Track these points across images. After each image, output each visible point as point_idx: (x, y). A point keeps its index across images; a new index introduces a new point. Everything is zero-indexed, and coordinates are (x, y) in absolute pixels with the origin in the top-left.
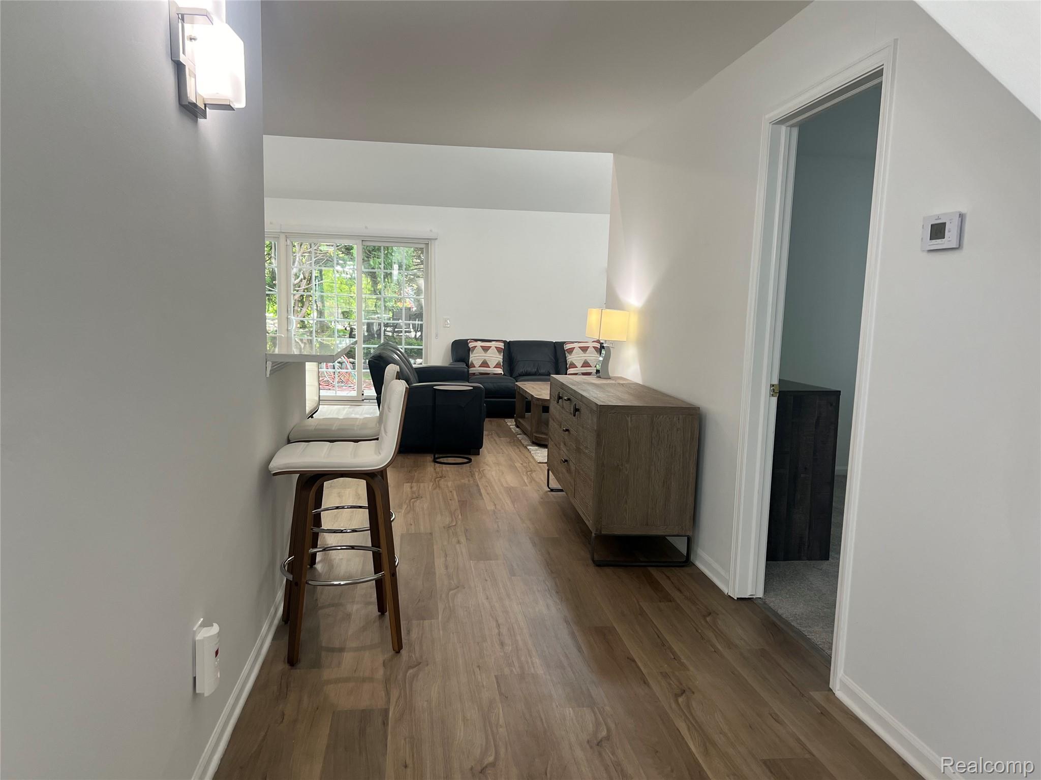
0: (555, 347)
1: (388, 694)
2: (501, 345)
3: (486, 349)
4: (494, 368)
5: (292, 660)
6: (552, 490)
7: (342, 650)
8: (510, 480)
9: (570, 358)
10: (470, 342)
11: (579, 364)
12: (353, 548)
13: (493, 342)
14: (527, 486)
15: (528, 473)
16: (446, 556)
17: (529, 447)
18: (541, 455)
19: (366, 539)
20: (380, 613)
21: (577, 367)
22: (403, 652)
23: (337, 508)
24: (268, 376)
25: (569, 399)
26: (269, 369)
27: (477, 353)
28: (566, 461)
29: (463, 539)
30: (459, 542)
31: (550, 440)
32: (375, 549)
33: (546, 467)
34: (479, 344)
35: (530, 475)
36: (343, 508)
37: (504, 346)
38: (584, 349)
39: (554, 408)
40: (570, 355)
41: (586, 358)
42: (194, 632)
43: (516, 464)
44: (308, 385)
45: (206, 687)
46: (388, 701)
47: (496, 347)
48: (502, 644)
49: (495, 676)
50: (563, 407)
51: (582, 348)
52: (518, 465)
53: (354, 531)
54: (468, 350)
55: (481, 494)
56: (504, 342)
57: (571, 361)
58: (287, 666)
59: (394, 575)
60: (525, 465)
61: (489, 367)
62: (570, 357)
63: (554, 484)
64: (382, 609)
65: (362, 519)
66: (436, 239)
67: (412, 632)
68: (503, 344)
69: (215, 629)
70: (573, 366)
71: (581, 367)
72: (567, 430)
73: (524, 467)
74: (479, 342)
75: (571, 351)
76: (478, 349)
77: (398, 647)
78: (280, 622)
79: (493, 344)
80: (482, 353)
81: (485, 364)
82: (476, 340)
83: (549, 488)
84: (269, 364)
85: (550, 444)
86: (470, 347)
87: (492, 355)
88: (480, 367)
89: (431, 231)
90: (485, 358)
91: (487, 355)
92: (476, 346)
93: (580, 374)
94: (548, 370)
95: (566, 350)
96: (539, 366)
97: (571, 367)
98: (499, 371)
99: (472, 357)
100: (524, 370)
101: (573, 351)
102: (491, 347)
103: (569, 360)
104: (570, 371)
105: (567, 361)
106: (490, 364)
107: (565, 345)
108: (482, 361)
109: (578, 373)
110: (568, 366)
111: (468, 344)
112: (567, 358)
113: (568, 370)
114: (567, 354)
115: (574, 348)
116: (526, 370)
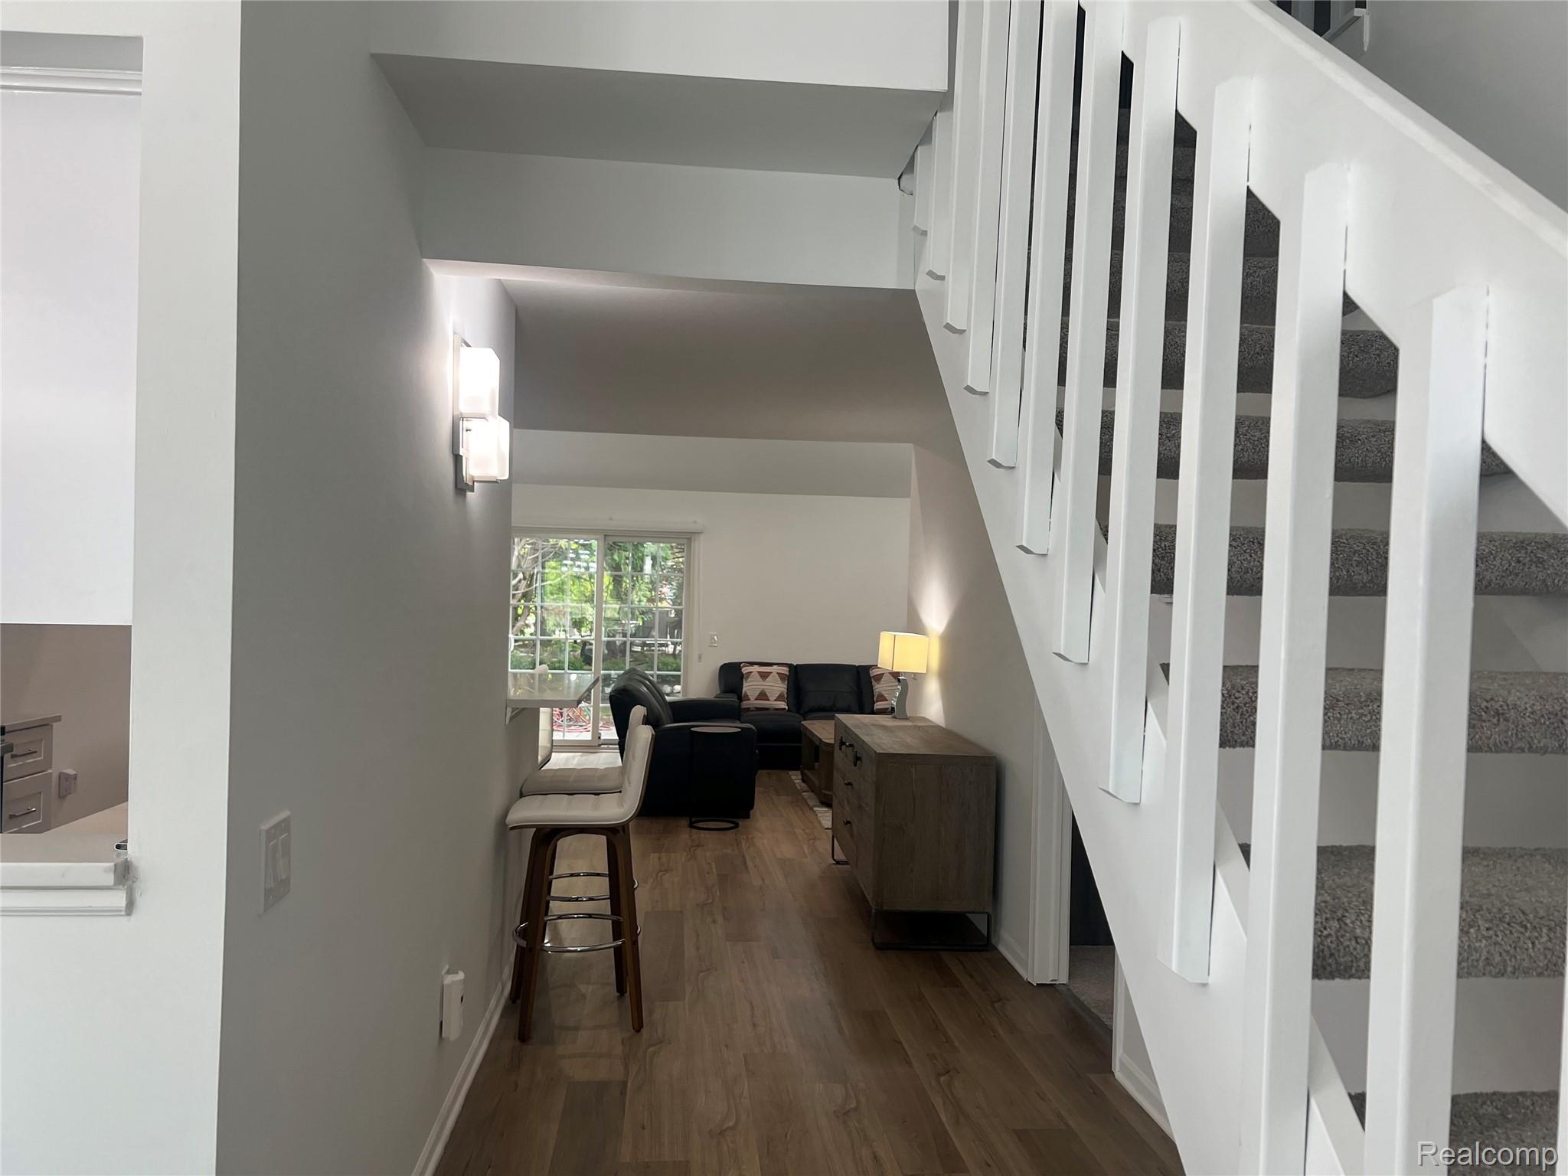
0: (858, 673)
1: (626, 1067)
2: (785, 670)
3: (764, 676)
4: (775, 700)
5: (524, 1036)
6: (838, 863)
7: (576, 1028)
8: (787, 850)
9: (879, 688)
10: (744, 666)
12: (590, 916)
13: (775, 667)
14: (806, 857)
15: (811, 842)
16: (698, 935)
17: (815, 809)
18: (825, 817)
19: (605, 907)
20: (618, 994)
21: (887, 700)
22: (644, 1031)
23: (572, 875)
24: (507, 722)
25: (851, 745)
26: (509, 715)
27: (752, 681)
28: (848, 822)
29: (720, 920)
30: (714, 922)
31: (834, 797)
32: (615, 918)
33: (830, 832)
34: (756, 668)
35: (813, 843)
36: (578, 875)
37: (790, 671)
39: (838, 755)
40: (878, 684)
42: (443, 977)
43: (796, 830)
44: (542, 730)
45: (452, 1031)
46: (627, 1074)
47: (778, 673)
48: (754, 1025)
49: (744, 1054)
50: (846, 756)
51: (894, 674)
52: (799, 831)
53: (591, 899)
54: (741, 677)
55: (746, 868)
56: (790, 666)
57: (879, 692)
58: (518, 1043)
59: (635, 943)
60: (807, 831)
61: (769, 700)
62: (878, 686)
63: (840, 855)
64: (621, 989)
65: (601, 887)
66: (703, 533)
67: (655, 1012)
68: (787, 669)
69: (461, 976)
70: (882, 698)
72: (849, 784)
73: (806, 834)
74: (756, 667)
75: (879, 678)
76: (754, 676)
77: (638, 1026)
78: (506, 1002)
79: (774, 669)
80: (760, 682)
81: (763, 696)
82: (752, 664)
83: (834, 860)
84: (509, 710)
85: (835, 803)
86: (744, 672)
87: (772, 684)
88: (756, 699)
89: (695, 522)
90: (763, 687)
91: (766, 684)
92: (751, 672)
93: (890, 709)
94: (849, 704)
95: (872, 677)
96: (835, 698)
97: (878, 700)
98: (782, 705)
99: (746, 687)
100: (816, 704)
101: (882, 678)
102: (773, 673)
103: (876, 691)
104: (878, 705)
105: (874, 692)
106: (770, 695)
107: (871, 670)
108: (760, 692)
109: (888, 708)
110: (875, 699)
111: (741, 669)
112: (874, 688)
113: (875, 704)
114: (873, 683)
115: (883, 673)
116: (818, 704)
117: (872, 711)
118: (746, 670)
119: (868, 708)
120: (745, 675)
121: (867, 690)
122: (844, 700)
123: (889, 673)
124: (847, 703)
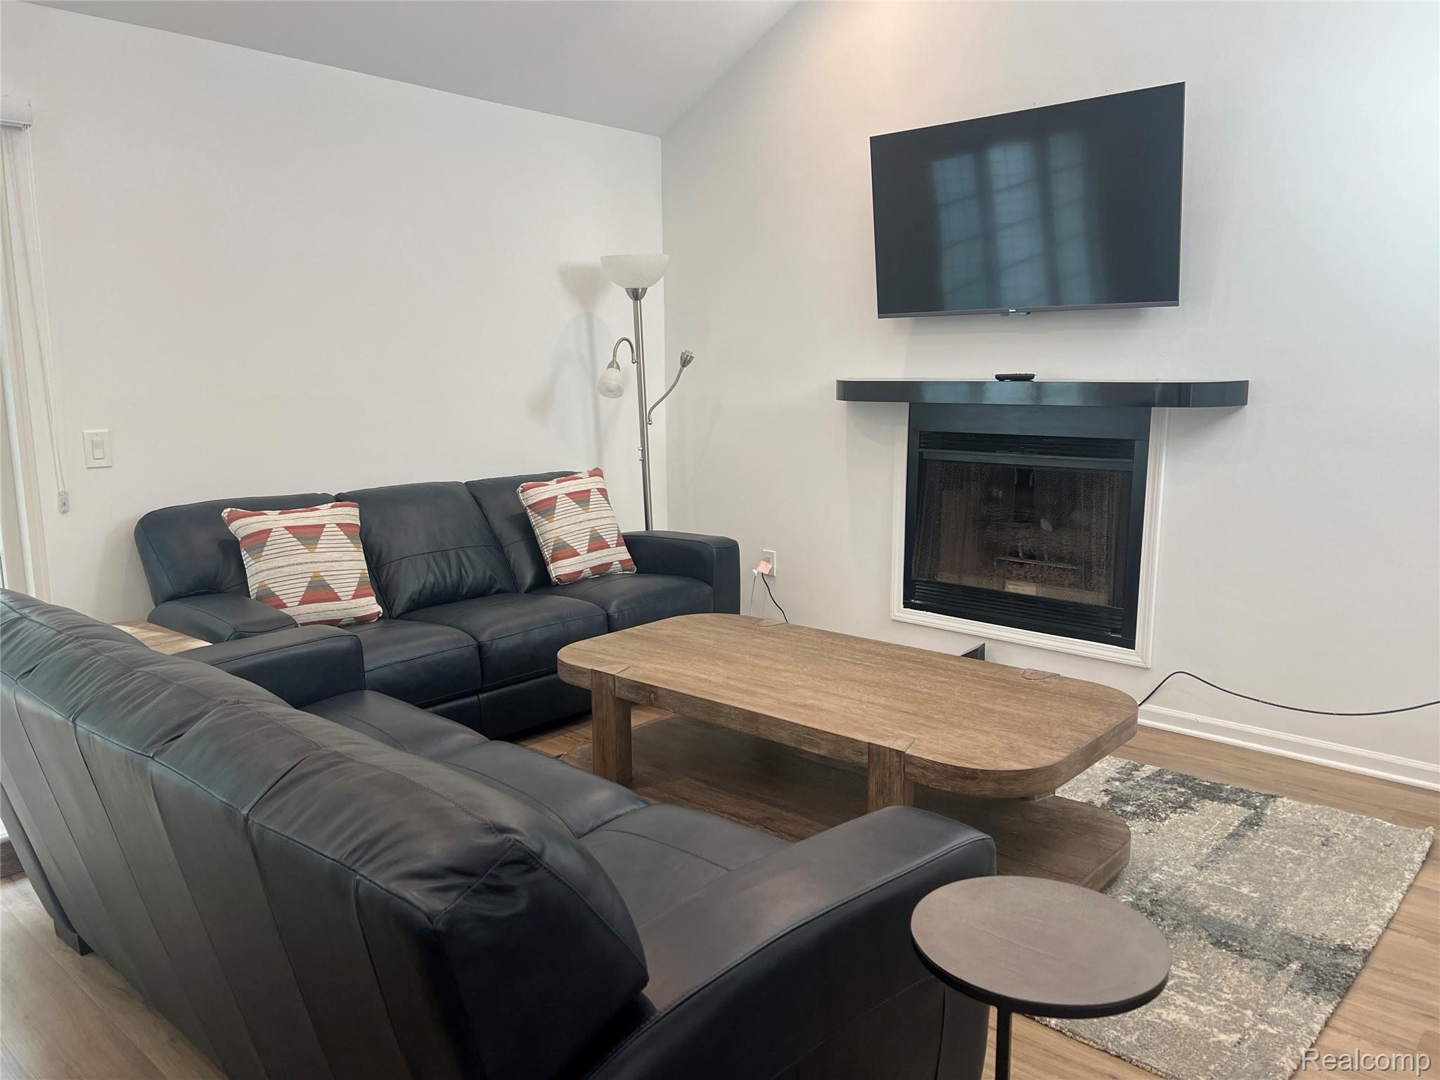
2: (351, 514)
3: (305, 535)
4: (355, 597)
9: (549, 531)
10: (233, 518)
11: (581, 545)
13: (325, 508)
21: (578, 554)
27: (280, 555)
34: (272, 520)
37: (360, 512)
38: (581, 498)
40: (545, 521)
41: (592, 524)
47: (339, 525)
51: (573, 496)
54: (231, 548)
56: (357, 498)
57: (558, 540)
61: (338, 599)
62: (549, 526)
68: (356, 511)
70: (562, 551)
71: (589, 551)
74: (272, 515)
75: (547, 507)
76: (281, 541)
79: (324, 515)
80: (302, 555)
81: (319, 591)
82: (257, 505)
86: (238, 531)
87: (336, 556)
88: (302, 603)
90: (318, 567)
91: (321, 558)
92: (270, 531)
93: (588, 573)
94: (489, 573)
95: (529, 506)
96: (460, 564)
97: (560, 556)
98: (371, 606)
99: (258, 573)
100: (424, 585)
101: (554, 508)
102: (323, 526)
103: (547, 536)
104: (559, 569)
105: (541, 540)
106: (332, 586)
107: (522, 492)
108: (309, 579)
109: (581, 571)
110: (547, 554)
111: (224, 525)
112: (537, 532)
113: (551, 567)
114: (534, 518)
115: (556, 498)
116: (428, 585)
117: (543, 582)
118: (243, 526)
119: (528, 576)
120: (242, 538)
121: (510, 535)
122: (477, 568)
123: (568, 495)
124: (485, 573)
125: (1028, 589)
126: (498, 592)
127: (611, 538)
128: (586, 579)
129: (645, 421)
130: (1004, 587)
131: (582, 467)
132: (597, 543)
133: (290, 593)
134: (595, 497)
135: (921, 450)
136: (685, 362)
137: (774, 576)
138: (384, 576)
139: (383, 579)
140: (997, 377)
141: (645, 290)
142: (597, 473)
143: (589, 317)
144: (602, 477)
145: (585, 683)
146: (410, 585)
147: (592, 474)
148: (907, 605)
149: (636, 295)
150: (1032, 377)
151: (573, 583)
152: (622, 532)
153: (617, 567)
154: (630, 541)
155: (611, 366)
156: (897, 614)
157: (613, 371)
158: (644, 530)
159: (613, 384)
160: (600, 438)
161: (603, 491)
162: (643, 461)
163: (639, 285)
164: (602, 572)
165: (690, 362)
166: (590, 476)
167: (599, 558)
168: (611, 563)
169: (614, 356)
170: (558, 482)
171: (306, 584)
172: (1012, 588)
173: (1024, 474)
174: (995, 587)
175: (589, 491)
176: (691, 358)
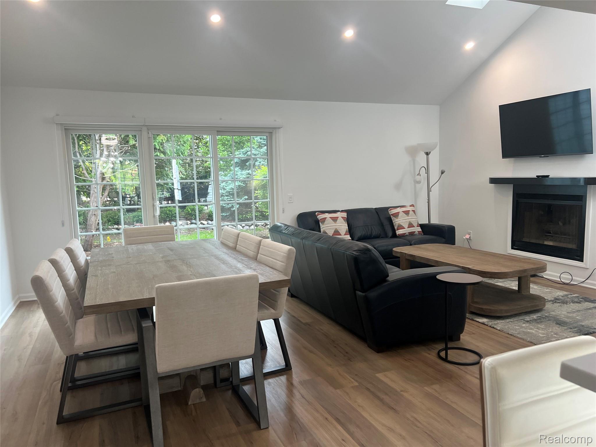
0: (377, 212)
2: (345, 215)
3: (335, 220)
4: (345, 235)
9: (397, 222)
10: (318, 215)
11: (406, 226)
13: (339, 213)
21: (405, 228)
34: (327, 215)
38: (407, 213)
41: (409, 220)
47: (342, 217)
51: (405, 212)
54: (317, 222)
56: (346, 211)
57: (399, 224)
61: (341, 235)
62: (397, 220)
66: (280, 128)
68: (346, 214)
70: (401, 227)
71: (408, 228)
74: (327, 214)
75: (396, 215)
76: (329, 220)
79: (338, 214)
80: (332, 223)
81: (337, 232)
82: (323, 212)
87: (341, 225)
88: (332, 235)
89: (275, 121)
90: (337, 227)
91: (337, 225)
92: (326, 218)
93: (407, 234)
94: (379, 232)
95: (391, 215)
96: (372, 229)
97: (399, 228)
98: (348, 237)
99: (323, 227)
100: (362, 234)
101: (399, 215)
102: (338, 217)
103: (396, 223)
104: (399, 232)
105: (394, 224)
106: (340, 232)
107: (390, 210)
108: (334, 230)
109: (406, 233)
110: (396, 228)
111: (316, 216)
112: (393, 222)
113: (397, 231)
114: (393, 218)
115: (399, 212)
116: (363, 234)
117: (394, 235)
118: (320, 217)
119: (390, 234)
120: (320, 220)
121: (386, 223)
122: (376, 231)
123: (403, 212)
124: (378, 232)
125: (551, 243)
126: (382, 237)
127: (415, 224)
128: (407, 235)
129: (429, 190)
130: (544, 243)
131: (408, 204)
132: (411, 225)
133: (330, 233)
134: (411, 213)
135: (517, 199)
136: (442, 173)
137: (471, 240)
138: (352, 231)
139: (352, 232)
140: (537, 176)
141: (430, 152)
142: (412, 206)
143: (414, 161)
144: (414, 207)
145: (398, 255)
146: (359, 233)
147: (411, 206)
148: (512, 249)
149: (427, 154)
150: (549, 176)
151: (403, 236)
152: (419, 223)
153: (417, 233)
154: (422, 226)
155: (418, 175)
156: (509, 251)
157: (419, 176)
158: (428, 223)
159: (418, 180)
160: (416, 196)
161: (414, 211)
162: (428, 202)
163: (428, 151)
164: (412, 234)
165: (444, 172)
166: (410, 207)
167: (411, 230)
168: (415, 232)
169: (419, 172)
170: (400, 208)
171: (334, 231)
172: (546, 243)
173: (550, 206)
174: (541, 242)
175: (409, 211)
176: (445, 171)
